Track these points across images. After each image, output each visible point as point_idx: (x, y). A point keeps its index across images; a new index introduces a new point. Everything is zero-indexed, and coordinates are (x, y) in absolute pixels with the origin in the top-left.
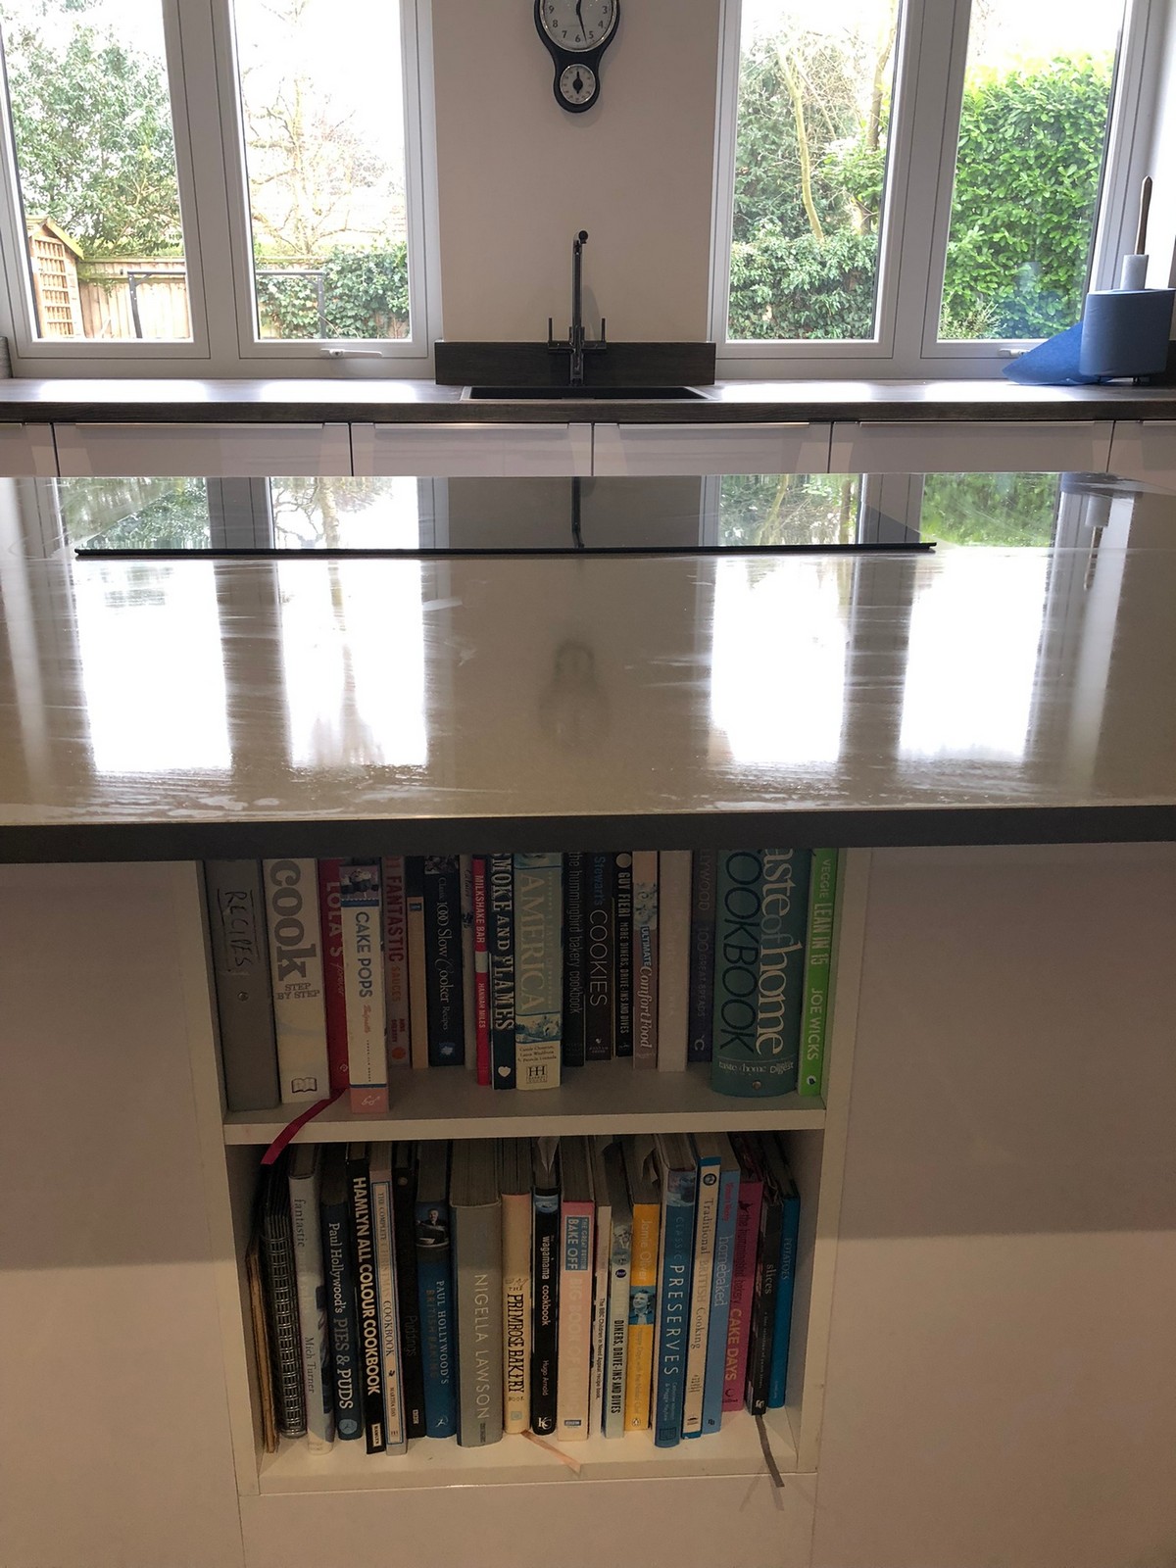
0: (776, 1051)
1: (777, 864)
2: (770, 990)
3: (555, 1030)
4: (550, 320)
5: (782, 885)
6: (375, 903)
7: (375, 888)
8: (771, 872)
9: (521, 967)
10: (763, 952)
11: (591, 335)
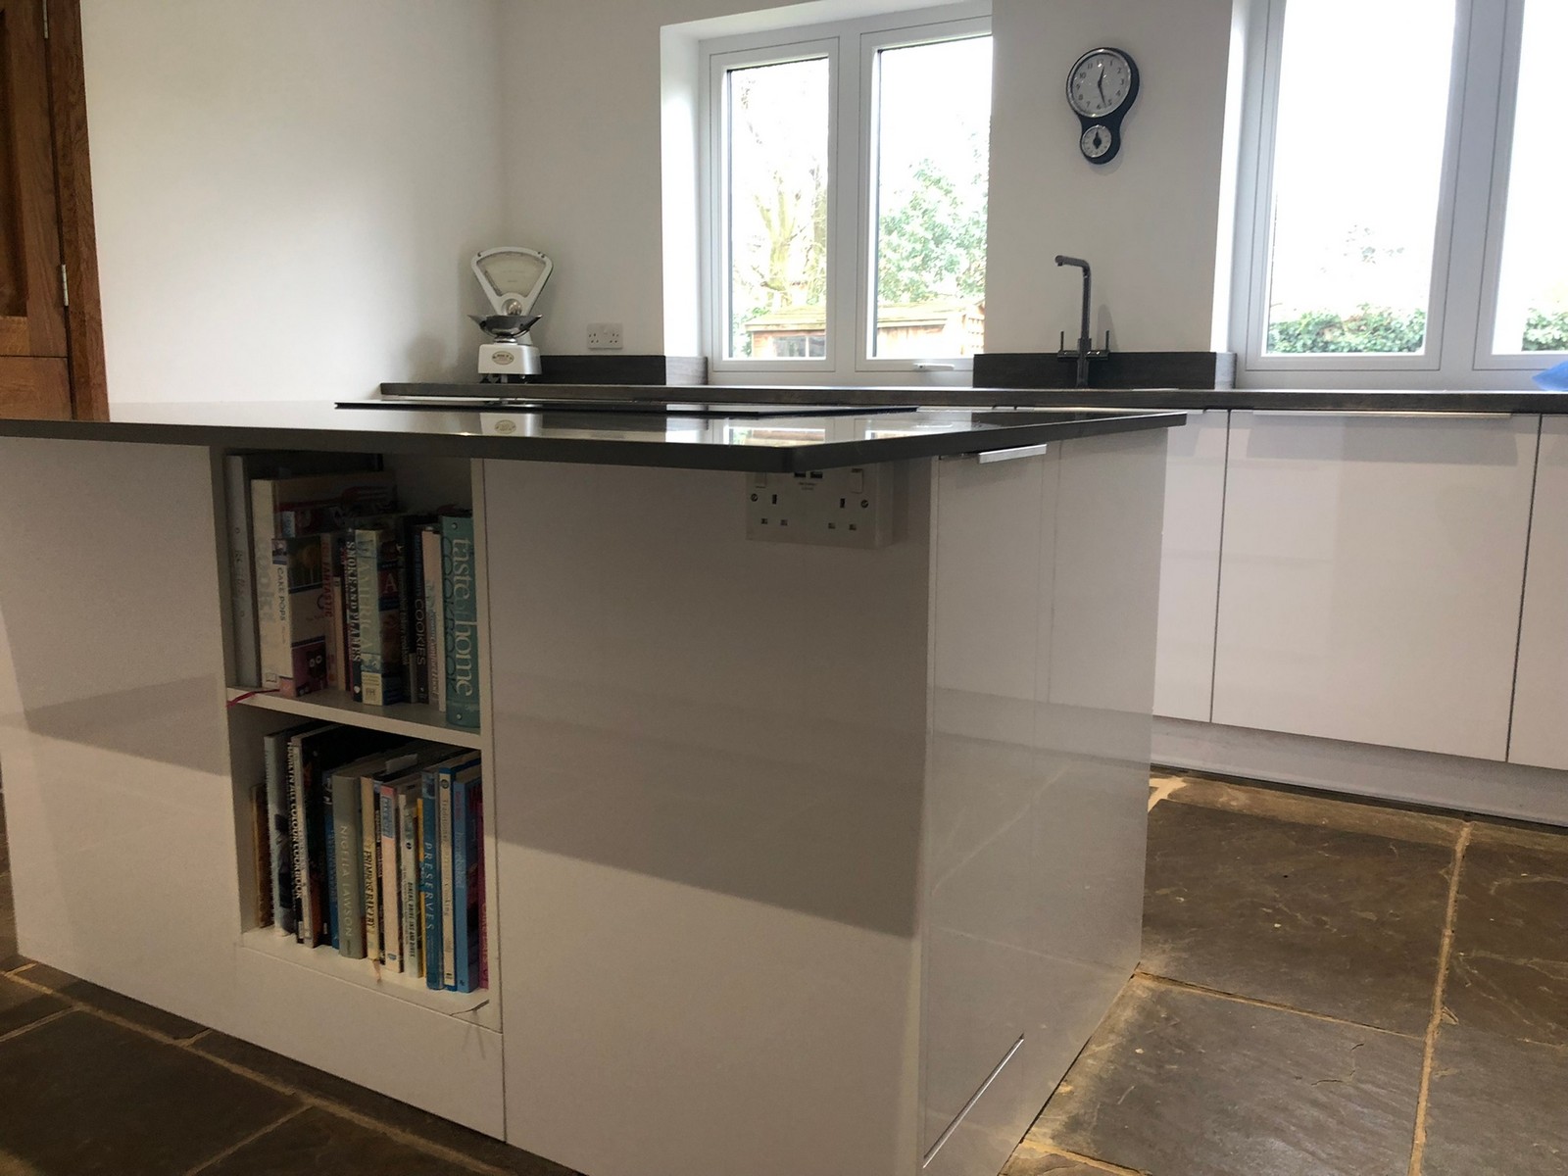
0: (468, 694)
1: (462, 562)
2: (461, 649)
3: (378, 666)
4: (1062, 333)
5: (463, 578)
6: (284, 563)
7: (285, 554)
8: (458, 568)
9: (361, 621)
10: (457, 623)
11: (1097, 345)
